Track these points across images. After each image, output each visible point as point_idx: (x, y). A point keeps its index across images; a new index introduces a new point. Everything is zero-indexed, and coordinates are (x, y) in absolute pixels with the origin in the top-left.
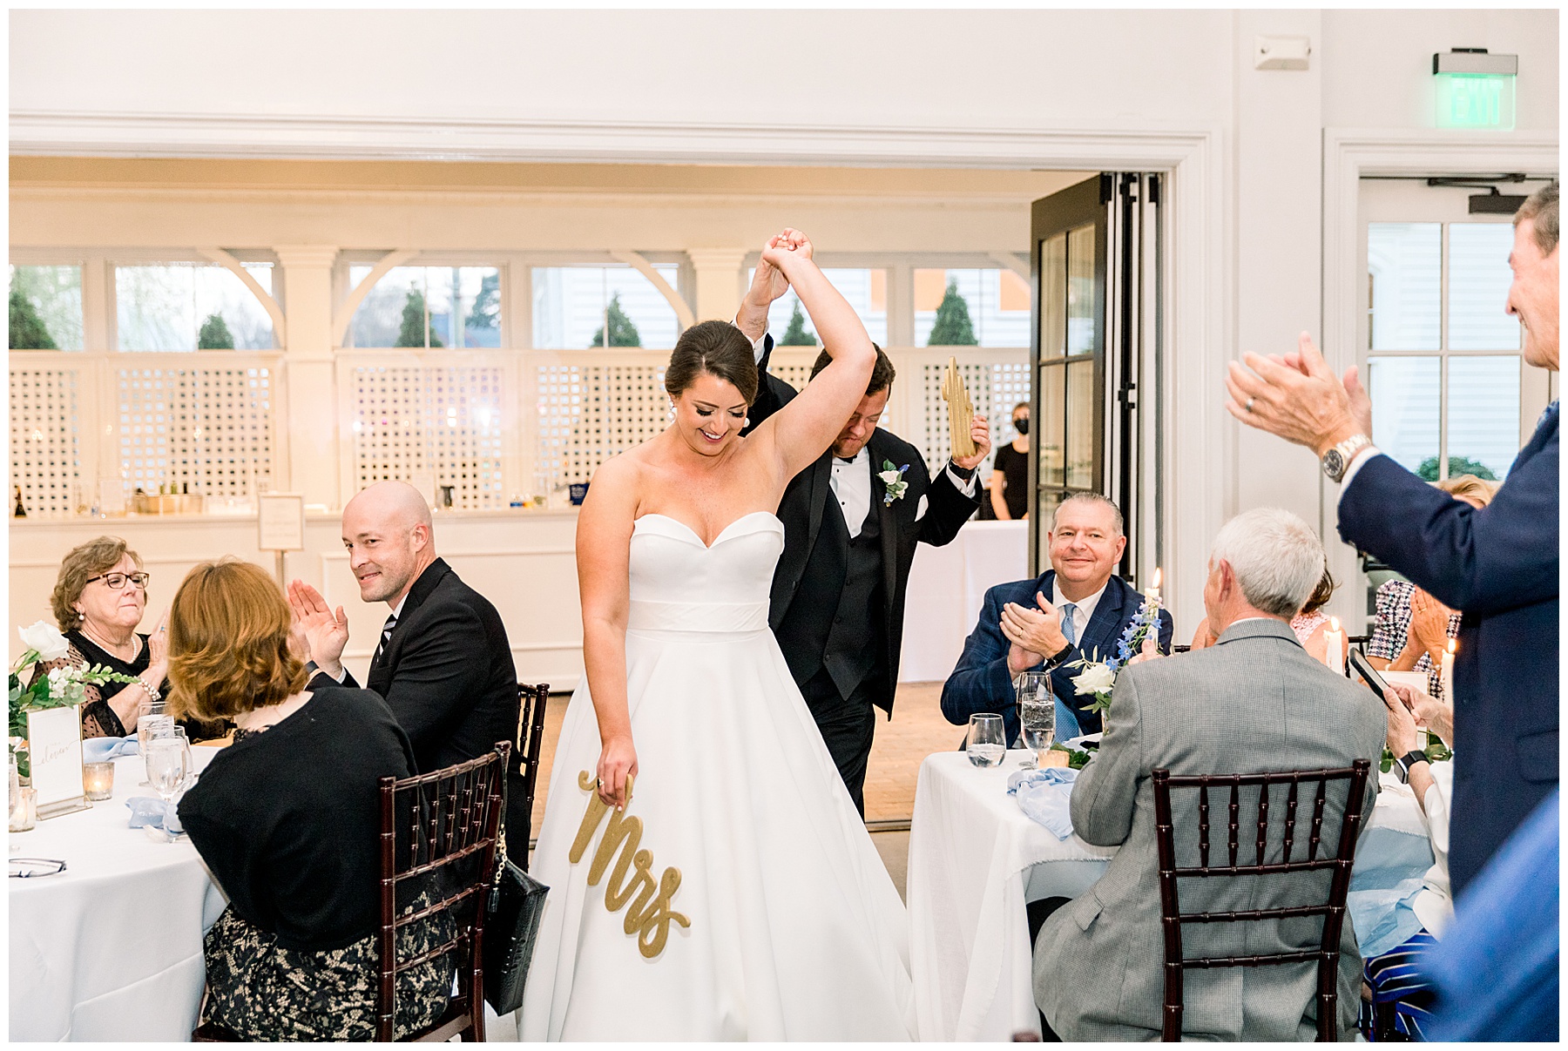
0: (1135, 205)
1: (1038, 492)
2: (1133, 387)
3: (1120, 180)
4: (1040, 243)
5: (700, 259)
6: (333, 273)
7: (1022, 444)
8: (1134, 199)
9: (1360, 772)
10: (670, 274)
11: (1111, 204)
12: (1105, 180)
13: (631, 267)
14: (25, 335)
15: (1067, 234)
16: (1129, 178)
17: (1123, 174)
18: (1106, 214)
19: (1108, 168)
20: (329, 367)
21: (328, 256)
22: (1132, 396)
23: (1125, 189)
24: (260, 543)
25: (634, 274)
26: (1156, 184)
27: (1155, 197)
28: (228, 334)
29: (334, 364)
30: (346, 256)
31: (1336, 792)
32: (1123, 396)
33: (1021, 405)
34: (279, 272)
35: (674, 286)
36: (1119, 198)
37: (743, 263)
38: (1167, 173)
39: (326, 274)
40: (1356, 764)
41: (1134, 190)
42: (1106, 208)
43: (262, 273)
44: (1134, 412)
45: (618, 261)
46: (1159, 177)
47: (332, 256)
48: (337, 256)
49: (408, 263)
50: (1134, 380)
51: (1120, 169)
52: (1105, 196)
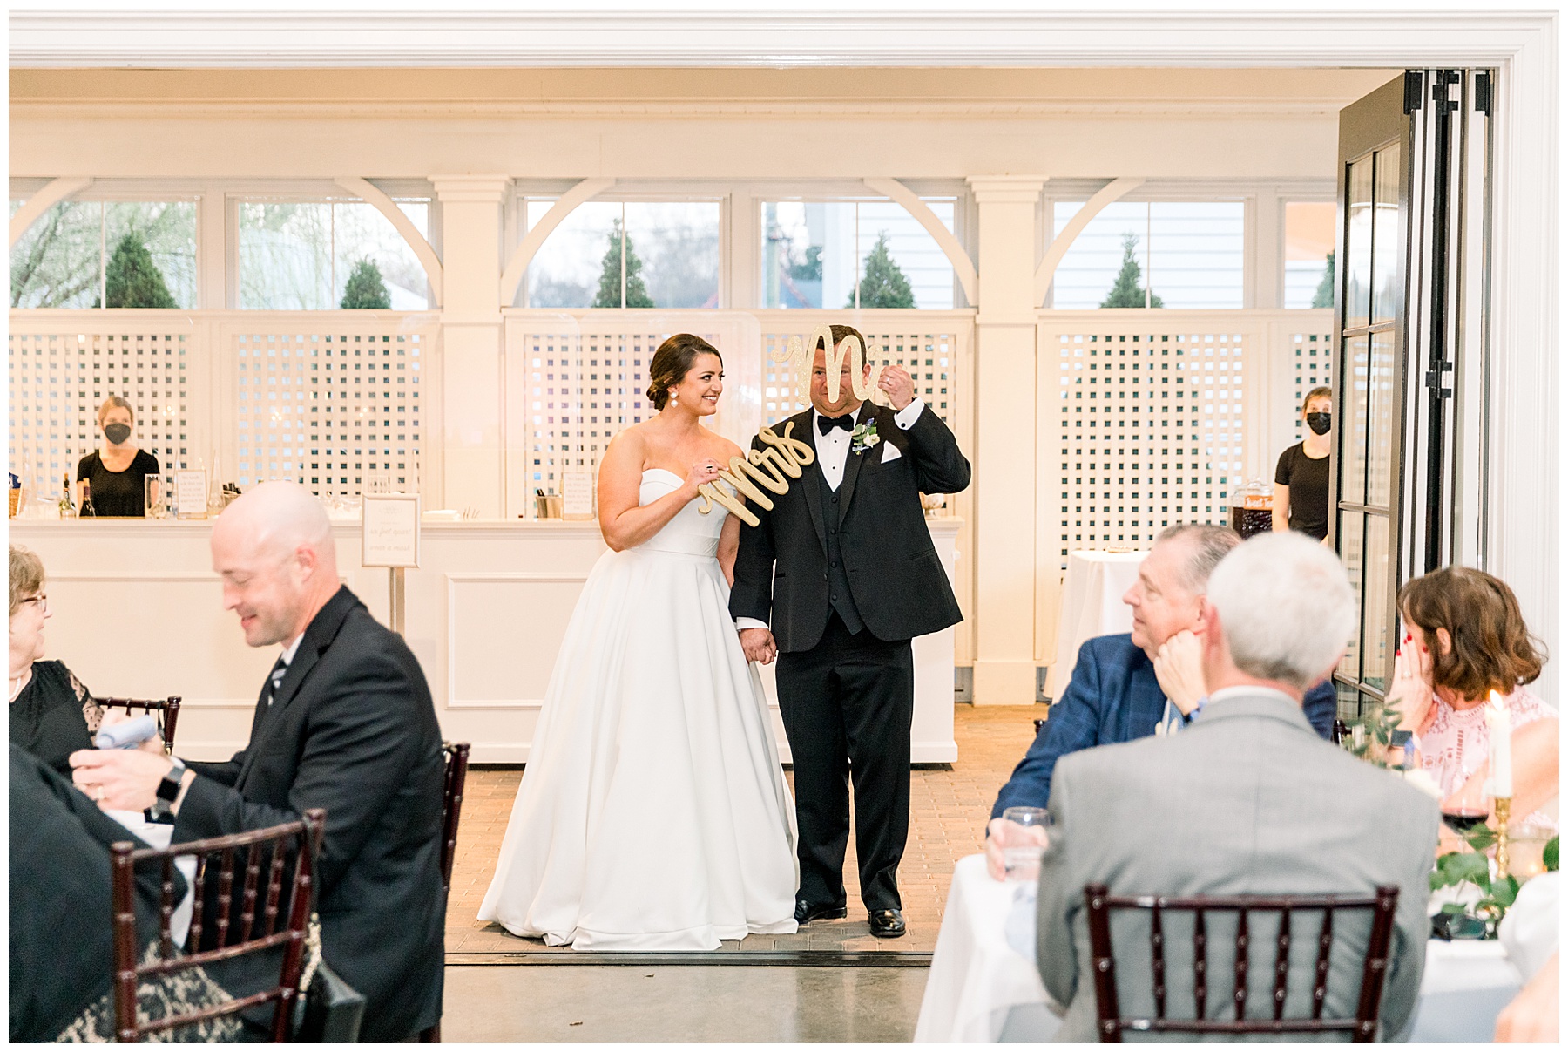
0: (1456, 116)
1: (1339, 511)
2: (1449, 367)
3: (1433, 80)
4: (1348, 166)
5: (983, 190)
6: (504, 209)
7: (1317, 447)
8: (1454, 105)
9: (1386, 903)
10: (945, 211)
11: (1419, 113)
12: (1412, 81)
13: (891, 201)
14: (137, 289)
15: (1375, 153)
16: (1447, 76)
17: (1439, 71)
18: (1412, 128)
19: (1415, 64)
20: (495, 331)
21: (495, 188)
22: (1447, 380)
23: (1441, 92)
24: (363, 559)
25: (896, 209)
26: (1485, 84)
27: (1485, 101)
28: (383, 289)
29: (503, 327)
30: (519, 187)
31: (1351, 930)
32: (1434, 381)
33: (1320, 392)
34: (436, 209)
35: (950, 225)
36: (1432, 104)
37: (1042, 194)
38: (1499, 68)
39: (495, 211)
40: (1381, 892)
41: (1454, 92)
42: (1413, 119)
43: (417, 213)
44: (1449, 402)
45: (878, 193)
46: (1491, 73)
47: (502, 187)
48: (508, 186)
49: (602, 196)
50: (1451, 358)
51: (1434, 65)
52: (1412, 100)
